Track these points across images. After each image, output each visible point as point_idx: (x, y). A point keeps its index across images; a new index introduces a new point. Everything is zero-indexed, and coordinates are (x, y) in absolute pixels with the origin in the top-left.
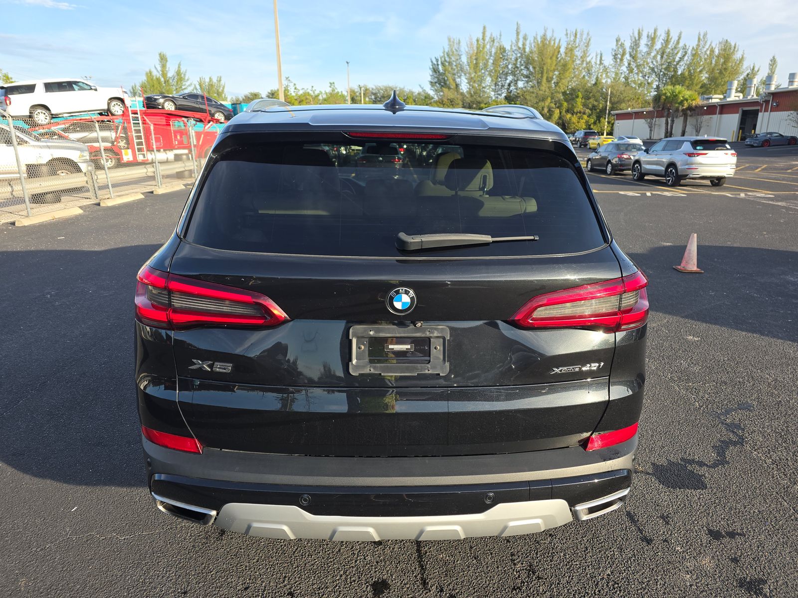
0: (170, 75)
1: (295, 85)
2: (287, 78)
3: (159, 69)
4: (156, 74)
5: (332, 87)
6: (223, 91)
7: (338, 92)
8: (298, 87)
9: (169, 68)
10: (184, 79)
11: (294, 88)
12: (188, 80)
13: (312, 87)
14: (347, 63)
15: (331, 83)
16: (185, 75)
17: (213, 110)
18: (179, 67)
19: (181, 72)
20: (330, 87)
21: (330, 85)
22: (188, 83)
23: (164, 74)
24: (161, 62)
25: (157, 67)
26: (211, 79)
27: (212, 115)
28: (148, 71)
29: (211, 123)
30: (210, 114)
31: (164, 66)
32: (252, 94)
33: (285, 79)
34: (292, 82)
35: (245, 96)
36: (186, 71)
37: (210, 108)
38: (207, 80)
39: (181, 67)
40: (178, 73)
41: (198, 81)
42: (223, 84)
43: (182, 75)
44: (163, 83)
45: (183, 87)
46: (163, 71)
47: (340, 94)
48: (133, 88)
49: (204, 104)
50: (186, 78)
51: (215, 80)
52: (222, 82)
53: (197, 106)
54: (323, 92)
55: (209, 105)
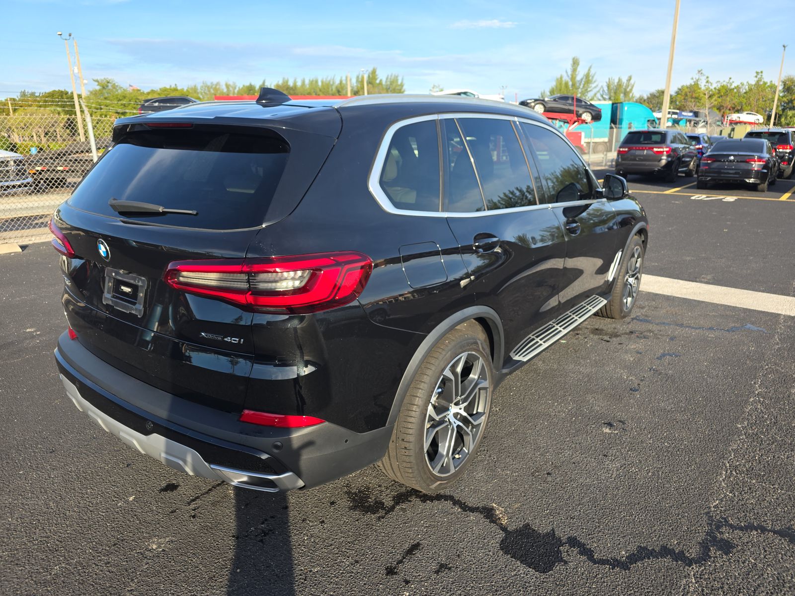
0: (578, 78)
1: (708, 77)
2: (699, 71)
3: (570, 73)
4: (566, 78)
5: (759, 76)
6: (631, 90)
7: (765, 83)
8: (710, 80)
9: (579, 72)
10: (592, 81)
11: (705, 81)
12: (595, 82)
13: (730, 78)
14: (784, 46)
15: (757, 73)
16: (593, 77)
17: (581, 111)
18: (589, 70)
19: (590, 74)
20: (756, 77)
21: (755, 74)
22: (593, 85)
23: (573, 78)
24: (573, 66)
25: (568, 71)
26: (620, 80)
27: (579, 116)
28: (559, 77)
29: (576, 123)
30: (577, 114)
31: (574, 70)
32: (658, 91)
33: (697, 72)
34: (704, 75)
35: (651, 94)
36: (595, 73)
37: (578, 109)
38: (616, 81)
39: (591, 70)
40: (587, 76)
41: (607, 83)
42: (633, 84)
43: (590, 78)
44: (570, 86)
45: (589, 89)
46: (572, 75)
47: (769, 84)
48: (542, 94)
49: (572, 105)
50: (594, 80)
51: (624, 80)
52: (632, 82)
53: (566, 107)
54: (745, 84)
55: (577, 106)
